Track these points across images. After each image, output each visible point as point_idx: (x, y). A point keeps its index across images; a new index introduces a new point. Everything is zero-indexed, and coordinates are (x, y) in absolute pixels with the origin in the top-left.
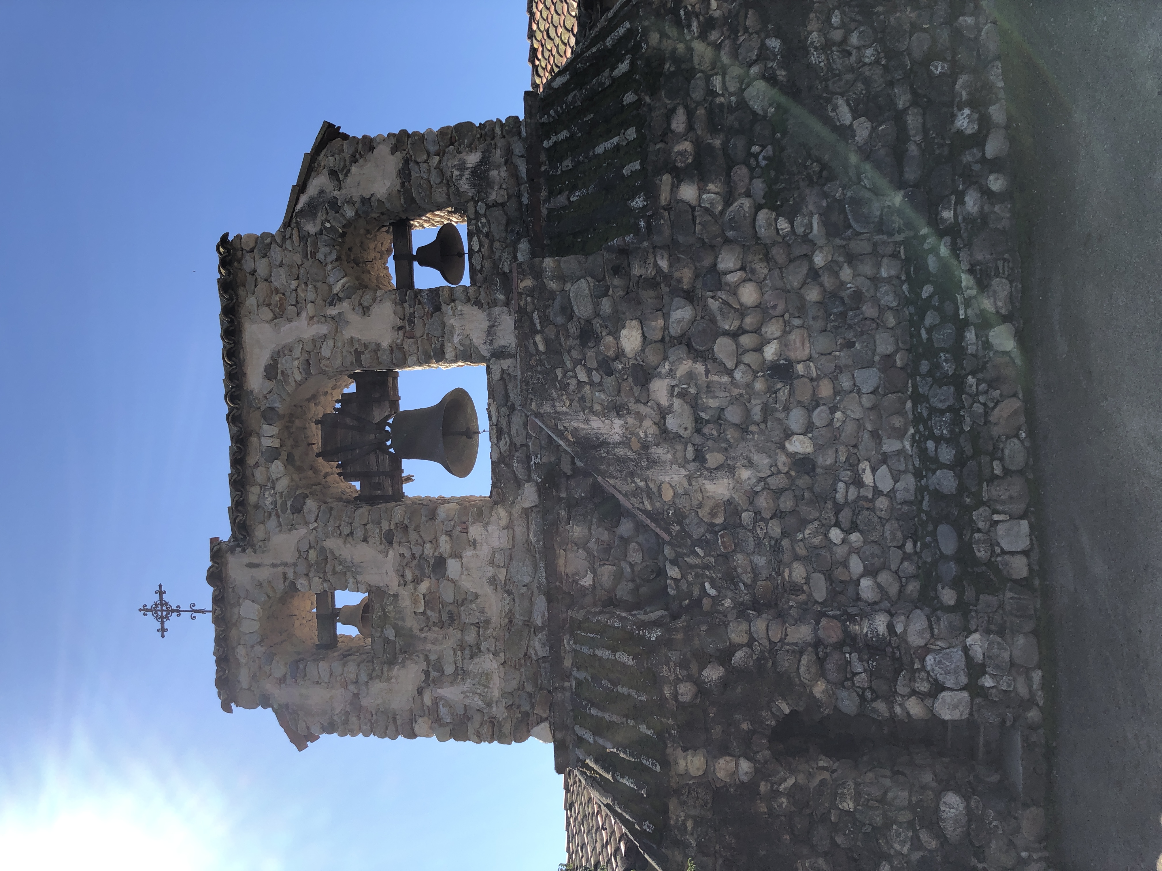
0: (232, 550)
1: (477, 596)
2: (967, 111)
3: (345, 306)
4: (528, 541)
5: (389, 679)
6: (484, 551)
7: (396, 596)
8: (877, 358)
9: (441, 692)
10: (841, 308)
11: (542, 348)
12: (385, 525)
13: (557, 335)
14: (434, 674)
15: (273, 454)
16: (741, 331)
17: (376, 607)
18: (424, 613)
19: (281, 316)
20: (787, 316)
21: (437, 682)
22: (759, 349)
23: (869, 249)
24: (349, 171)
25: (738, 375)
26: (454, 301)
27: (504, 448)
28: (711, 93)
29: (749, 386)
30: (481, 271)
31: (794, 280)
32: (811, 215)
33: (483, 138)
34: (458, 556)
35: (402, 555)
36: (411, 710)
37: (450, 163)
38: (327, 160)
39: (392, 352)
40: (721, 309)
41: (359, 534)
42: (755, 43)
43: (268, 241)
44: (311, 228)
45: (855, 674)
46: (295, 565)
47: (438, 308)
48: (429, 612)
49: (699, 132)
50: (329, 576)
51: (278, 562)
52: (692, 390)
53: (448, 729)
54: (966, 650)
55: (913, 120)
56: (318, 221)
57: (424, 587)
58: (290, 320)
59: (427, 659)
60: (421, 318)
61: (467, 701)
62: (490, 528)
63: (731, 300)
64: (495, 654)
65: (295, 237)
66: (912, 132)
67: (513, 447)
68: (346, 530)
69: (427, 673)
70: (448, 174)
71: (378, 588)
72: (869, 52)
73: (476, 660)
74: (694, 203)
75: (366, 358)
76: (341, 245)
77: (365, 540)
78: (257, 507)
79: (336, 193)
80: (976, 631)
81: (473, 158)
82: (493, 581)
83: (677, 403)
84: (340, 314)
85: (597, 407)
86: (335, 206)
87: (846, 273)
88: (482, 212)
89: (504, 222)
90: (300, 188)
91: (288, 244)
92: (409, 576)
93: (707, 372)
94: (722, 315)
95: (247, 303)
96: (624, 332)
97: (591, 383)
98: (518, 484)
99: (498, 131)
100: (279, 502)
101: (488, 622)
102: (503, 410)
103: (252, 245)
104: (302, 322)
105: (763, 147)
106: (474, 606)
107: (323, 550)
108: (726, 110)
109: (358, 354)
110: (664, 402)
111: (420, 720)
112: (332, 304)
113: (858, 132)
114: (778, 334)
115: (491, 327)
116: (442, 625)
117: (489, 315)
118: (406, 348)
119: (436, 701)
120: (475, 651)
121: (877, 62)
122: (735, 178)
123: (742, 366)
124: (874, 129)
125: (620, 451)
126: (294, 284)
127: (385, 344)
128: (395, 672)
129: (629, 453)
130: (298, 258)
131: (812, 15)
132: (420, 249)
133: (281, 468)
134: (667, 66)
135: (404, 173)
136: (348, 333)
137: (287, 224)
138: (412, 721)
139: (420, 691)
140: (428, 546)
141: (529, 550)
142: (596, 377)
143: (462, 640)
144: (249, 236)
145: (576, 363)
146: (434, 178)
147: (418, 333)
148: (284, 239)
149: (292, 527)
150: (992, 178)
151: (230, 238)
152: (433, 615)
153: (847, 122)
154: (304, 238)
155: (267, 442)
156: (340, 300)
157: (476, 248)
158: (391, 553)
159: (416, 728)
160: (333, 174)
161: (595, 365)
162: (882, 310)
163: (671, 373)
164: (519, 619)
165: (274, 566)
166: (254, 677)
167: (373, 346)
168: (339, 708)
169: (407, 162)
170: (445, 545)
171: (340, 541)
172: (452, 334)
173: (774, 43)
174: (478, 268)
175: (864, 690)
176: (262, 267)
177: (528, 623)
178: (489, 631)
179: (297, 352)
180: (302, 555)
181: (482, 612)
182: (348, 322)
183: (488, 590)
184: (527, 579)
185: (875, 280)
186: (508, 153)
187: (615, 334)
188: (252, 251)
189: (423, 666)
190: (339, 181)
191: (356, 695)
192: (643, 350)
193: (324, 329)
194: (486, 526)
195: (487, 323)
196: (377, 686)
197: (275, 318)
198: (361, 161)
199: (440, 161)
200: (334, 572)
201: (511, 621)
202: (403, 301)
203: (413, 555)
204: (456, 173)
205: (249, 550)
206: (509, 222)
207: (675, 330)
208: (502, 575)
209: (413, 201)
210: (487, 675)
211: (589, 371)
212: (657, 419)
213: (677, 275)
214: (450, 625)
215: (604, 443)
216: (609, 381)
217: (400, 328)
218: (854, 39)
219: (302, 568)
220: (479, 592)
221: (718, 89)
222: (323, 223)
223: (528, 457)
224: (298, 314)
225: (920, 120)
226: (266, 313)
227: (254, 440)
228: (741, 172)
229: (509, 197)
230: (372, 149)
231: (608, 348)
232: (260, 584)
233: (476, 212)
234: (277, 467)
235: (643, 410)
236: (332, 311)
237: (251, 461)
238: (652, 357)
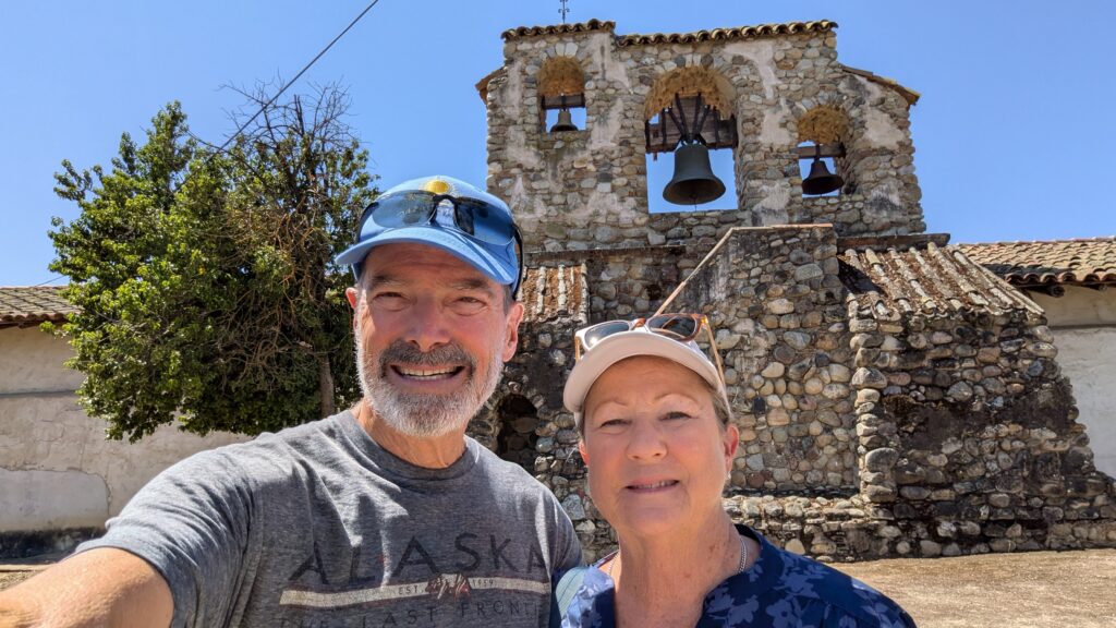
0: (612, 36)
1: (586, 203)
2: (954, 529)
3: (786, 110)
4: (624, 238)
5: (526, 144)
6: (617, 207)
7: (585, 148)
8: (771, 469)
9: (520, 179)
10: (805, 446)
11: (773, 244)
12: (633, 140)
13: (782, 255)
14: (532, 175)
15: (680, 62)
16: (788, 380)
17: (576, 136)
18: (573, 168)
19: (778, 66)
20: (798, 410)
21: (526, 177)
22: (775, 392)
23: (847, 465)
24: (884, 112)
25: (757, 378)
26: (792, 186)
27: (689, 221)
28: (963, 359)
29: (750, 386)
30: (814, 205)
31: (826, 416)
32: (877, 425)
33: (910, 206)
34: (613, 190)
35: (613, 152)
36: (506, 160)
37: (892, 184)
38: (892, 96)
39: (755, 143)
40: (804, 366)
41: (627, 123)
42: (999, 390)
43: (832, 56)
44: (842, 86)
45: (564, 449)
46: (604, 79)
47: (786, 175)
48: (573, 171)
49: (933, 351)
50: (597, 103)
51: (606, 67)
52: (746, 348)
53: (494, 184)
54: (584, 520)
55: (946, 494)
56: (847, 91)
57: (591, 167)
58: (775, 73)
59: (542, 170)
60: (779, 164)
61: (514, 197)
62: (633, 212)
63: (810, 373)
64: (547, 216)
65: (835, 75)
66: (938, 493)
67: (690, 227)
68: (629, 114)
69: (532, 170)
70: (883, 182)
71: (590, 136)
72: (995, 466)
73: (542, 203)
74: (883, 347)
75: (750, 126)
76: (830, 107)
77: (622, 127)
78: (644, 53)
79: (868, 103)
80: (597, 527)
81: (895, 199)
82: (596, 214)
83: (737, 337)
84: (780, 107)
85: (733, 282)
86: (858, 103)
87: (830, 450)
88: (856, 205)
89: (850, 221)
90: (872, 79)
91: (830, 70)
92: (598, 157)
93: (759, 357)
94: (800, 367)
95: (787, 42)
96: (785, 301)
97: (749, 278)
98: (663, 231)
99: (915, 217)
100: (647, 68)
101: (568, 211)
102: (715, 221)
103: (829, 45)
104: (775, 81)
105: (924, 394)
106: (579, 201)
107: (615, 98)
108: (950, 369)
109: (753, 120)
110: (738, 328)
111: (500, 166)
112: (788, 101)
113: (937, 457)
114: (786, 405)
115: (774, 211)
116: (565, 180)
117: (783, 210)
118: (758, 154)
119: (514, 177)
120: (548, 203)
121: (987, 471)
122: (902, 375)
123: (762, 381)
124: (939, 468)
125: (703, 297)
126: (801, 75)
127: (760, 139)
128: (533, 149)
129: (702, 304)
130: (820, 77)
131: (1021, 428)
132: (823, 163)
133: (671, 69)
134: (980, 329)
135: (883, 151)
136: (768, 113)
137: (845, 69)
138: (499, 161)
139: (519, 166)
140: (620, 170)
141: (618, 238)
142: (754, 282)
143: (555, 194)
144: (835, 43)
145: (764, 268)
146: (880, 173)
147: (769, 162)
148: (834, 67)
149: (630, 77)
150: (907, 545)
151: (833, 29)
152: (572, 174)
153: (943, 450)
154: (835, 81)
155: (689, 58)
156: (791, 107)
157: (830, 201)
158: (614, 145)
159: (495, 164)
160: (882, 101)
161: (762, 281)
162: (804, 473)
163: (757, 333)
164: (571, 232)
165: (603, 65)
166: (524, 54)
167: (758, 131)
168: (507, 111)
169: (892, 153)
170: (620, 181)
171: (621, 110)
172: (768, 185)
173: (999, 402)
174: (816, 203)
175: (554, 455)
176: (813, 52)
177: (568, 238)
178: (562, 212)
179: (752, 78)
180: (611, 84)
181: (575, 207)
182: (775, 113)
183: (590, 210)
184: (598, 237)
185: (825, 469)
186: (898, 224)
187: (785, 295)
188: (824, 45)
189: (537, 168)
190: (877, 105)
191: (515, 123)
192: (772, 314)
193: (770, 95)
194: (635, 209)
195: (777, 209)
196: (522, 137)
197: (777, 62)
198: (892, 121)
199: (892, 176)
200: (599, 107)
201: (569, 226)
202: (790, 151)
203: (613, 160)
204: (884, 187)
205: (613, 48)
206: (849, 225)
207: (788, 336)
208: (601, 220)
209: (863, 158)
210: (532, 210)
211: (758, 277)
212: (726, 324)
213: (827, 337)
214: (566, 186)
215: (708, 287)
216: (752, 291)
217: (771, 149)
218: (1002, 456)
219: (601, 84)
220: (589, 205)
221: (965, 365)
222: (846, 94)
223: (683, 238)
224: (780, 78)
225: (947, 498)
226: (779, 56)
227: (690, 50)
228: (905, 379)
229: (867, 225)
230: (900, 128)
231: (775, 290)
232: (589, 56)
233: (856, 202)
234: (671, 66)
235: (732, 314)
236: (782, 102)
237: (675, 47)
238: (769, 321)
